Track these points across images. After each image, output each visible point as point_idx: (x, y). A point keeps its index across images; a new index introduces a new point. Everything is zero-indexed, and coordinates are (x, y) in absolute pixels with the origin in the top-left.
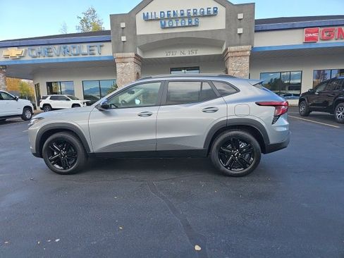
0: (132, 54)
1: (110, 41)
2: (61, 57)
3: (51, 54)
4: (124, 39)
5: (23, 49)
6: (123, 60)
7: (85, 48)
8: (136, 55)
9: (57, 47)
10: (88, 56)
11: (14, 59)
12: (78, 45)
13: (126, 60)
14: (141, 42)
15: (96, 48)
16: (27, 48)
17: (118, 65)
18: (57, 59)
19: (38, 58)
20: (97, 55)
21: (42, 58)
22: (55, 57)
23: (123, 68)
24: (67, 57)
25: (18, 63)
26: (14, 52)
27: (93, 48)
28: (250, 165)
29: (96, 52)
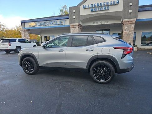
0: (77, 24)
1: (68, 19)
2: (50, 26)
3: (46, 25)
4: (74, 17)
5: (36, 23)
6: (73, 26)
7: (59, 22)
8: (79, 24)
9: (48, 21)
10: (60, 25)
11: (33, 27)
12: (56, 21)
13: (75, 27)
14: (81, 19)
15: (63, 22)
16: (37, 22)
17: (71, 29)
18: (48, 27)
19: (41, 26)
20: (63, 25)
21: (42, 26)
22: (47, 26)
23: (73, 30)
24: (52, 26)
25: (34, 28)
26: (33, 24)
27: (62, 22)
28: (109, 79)
29: (63, 23)
